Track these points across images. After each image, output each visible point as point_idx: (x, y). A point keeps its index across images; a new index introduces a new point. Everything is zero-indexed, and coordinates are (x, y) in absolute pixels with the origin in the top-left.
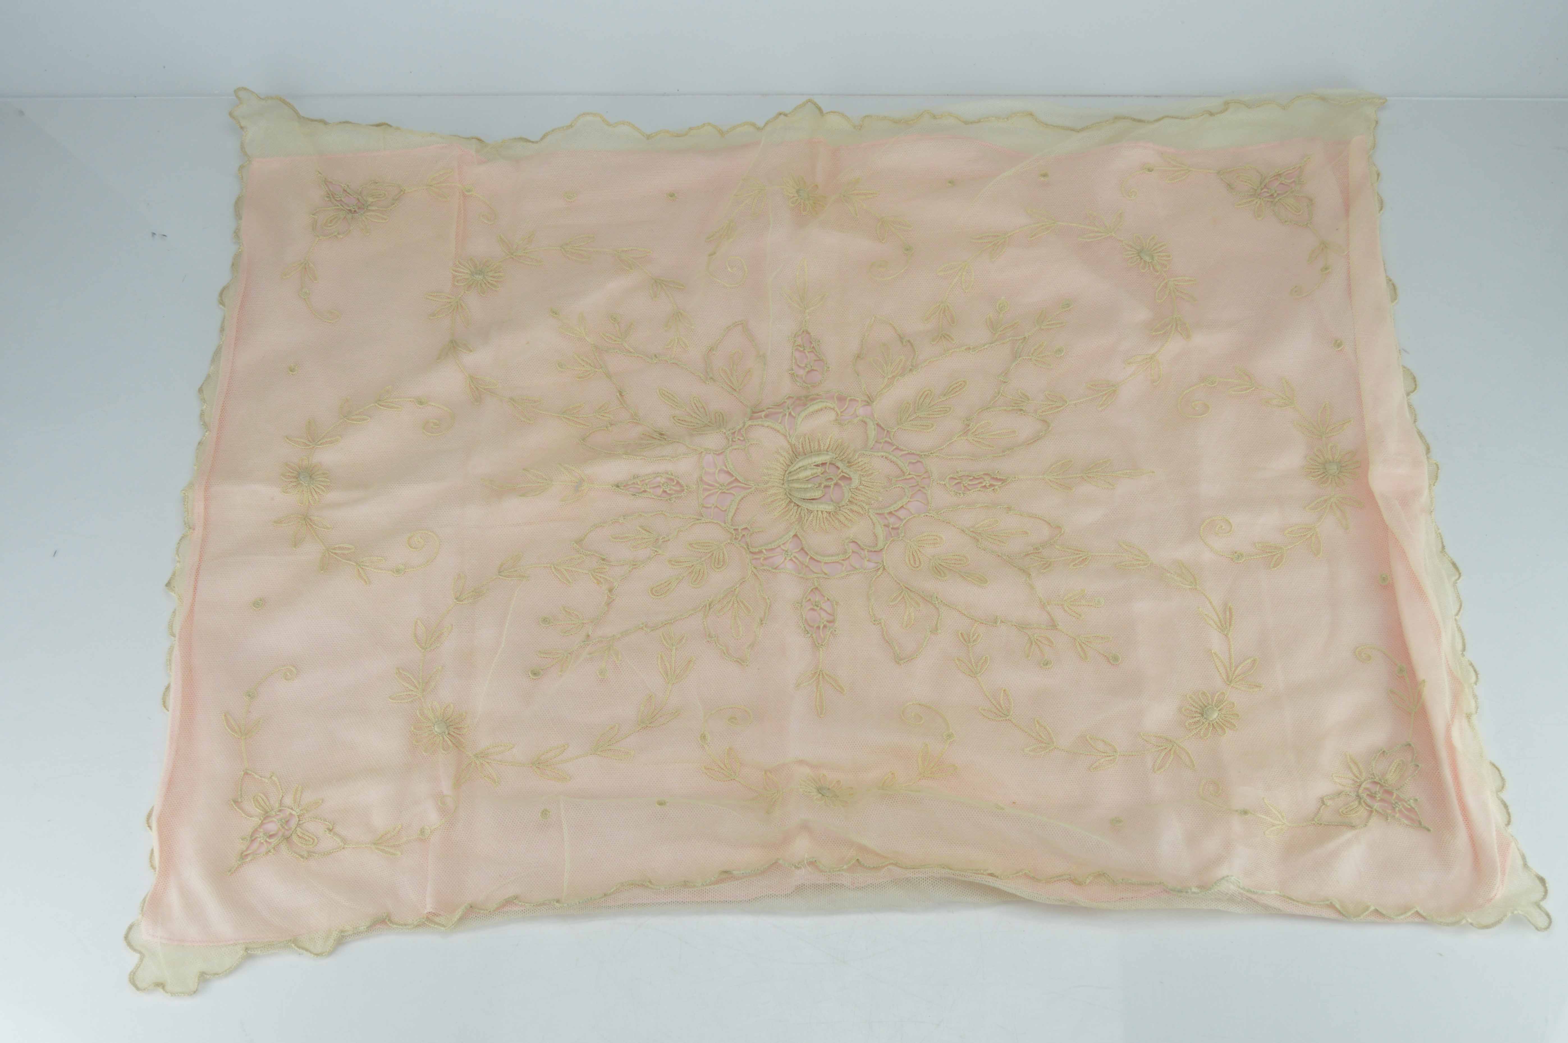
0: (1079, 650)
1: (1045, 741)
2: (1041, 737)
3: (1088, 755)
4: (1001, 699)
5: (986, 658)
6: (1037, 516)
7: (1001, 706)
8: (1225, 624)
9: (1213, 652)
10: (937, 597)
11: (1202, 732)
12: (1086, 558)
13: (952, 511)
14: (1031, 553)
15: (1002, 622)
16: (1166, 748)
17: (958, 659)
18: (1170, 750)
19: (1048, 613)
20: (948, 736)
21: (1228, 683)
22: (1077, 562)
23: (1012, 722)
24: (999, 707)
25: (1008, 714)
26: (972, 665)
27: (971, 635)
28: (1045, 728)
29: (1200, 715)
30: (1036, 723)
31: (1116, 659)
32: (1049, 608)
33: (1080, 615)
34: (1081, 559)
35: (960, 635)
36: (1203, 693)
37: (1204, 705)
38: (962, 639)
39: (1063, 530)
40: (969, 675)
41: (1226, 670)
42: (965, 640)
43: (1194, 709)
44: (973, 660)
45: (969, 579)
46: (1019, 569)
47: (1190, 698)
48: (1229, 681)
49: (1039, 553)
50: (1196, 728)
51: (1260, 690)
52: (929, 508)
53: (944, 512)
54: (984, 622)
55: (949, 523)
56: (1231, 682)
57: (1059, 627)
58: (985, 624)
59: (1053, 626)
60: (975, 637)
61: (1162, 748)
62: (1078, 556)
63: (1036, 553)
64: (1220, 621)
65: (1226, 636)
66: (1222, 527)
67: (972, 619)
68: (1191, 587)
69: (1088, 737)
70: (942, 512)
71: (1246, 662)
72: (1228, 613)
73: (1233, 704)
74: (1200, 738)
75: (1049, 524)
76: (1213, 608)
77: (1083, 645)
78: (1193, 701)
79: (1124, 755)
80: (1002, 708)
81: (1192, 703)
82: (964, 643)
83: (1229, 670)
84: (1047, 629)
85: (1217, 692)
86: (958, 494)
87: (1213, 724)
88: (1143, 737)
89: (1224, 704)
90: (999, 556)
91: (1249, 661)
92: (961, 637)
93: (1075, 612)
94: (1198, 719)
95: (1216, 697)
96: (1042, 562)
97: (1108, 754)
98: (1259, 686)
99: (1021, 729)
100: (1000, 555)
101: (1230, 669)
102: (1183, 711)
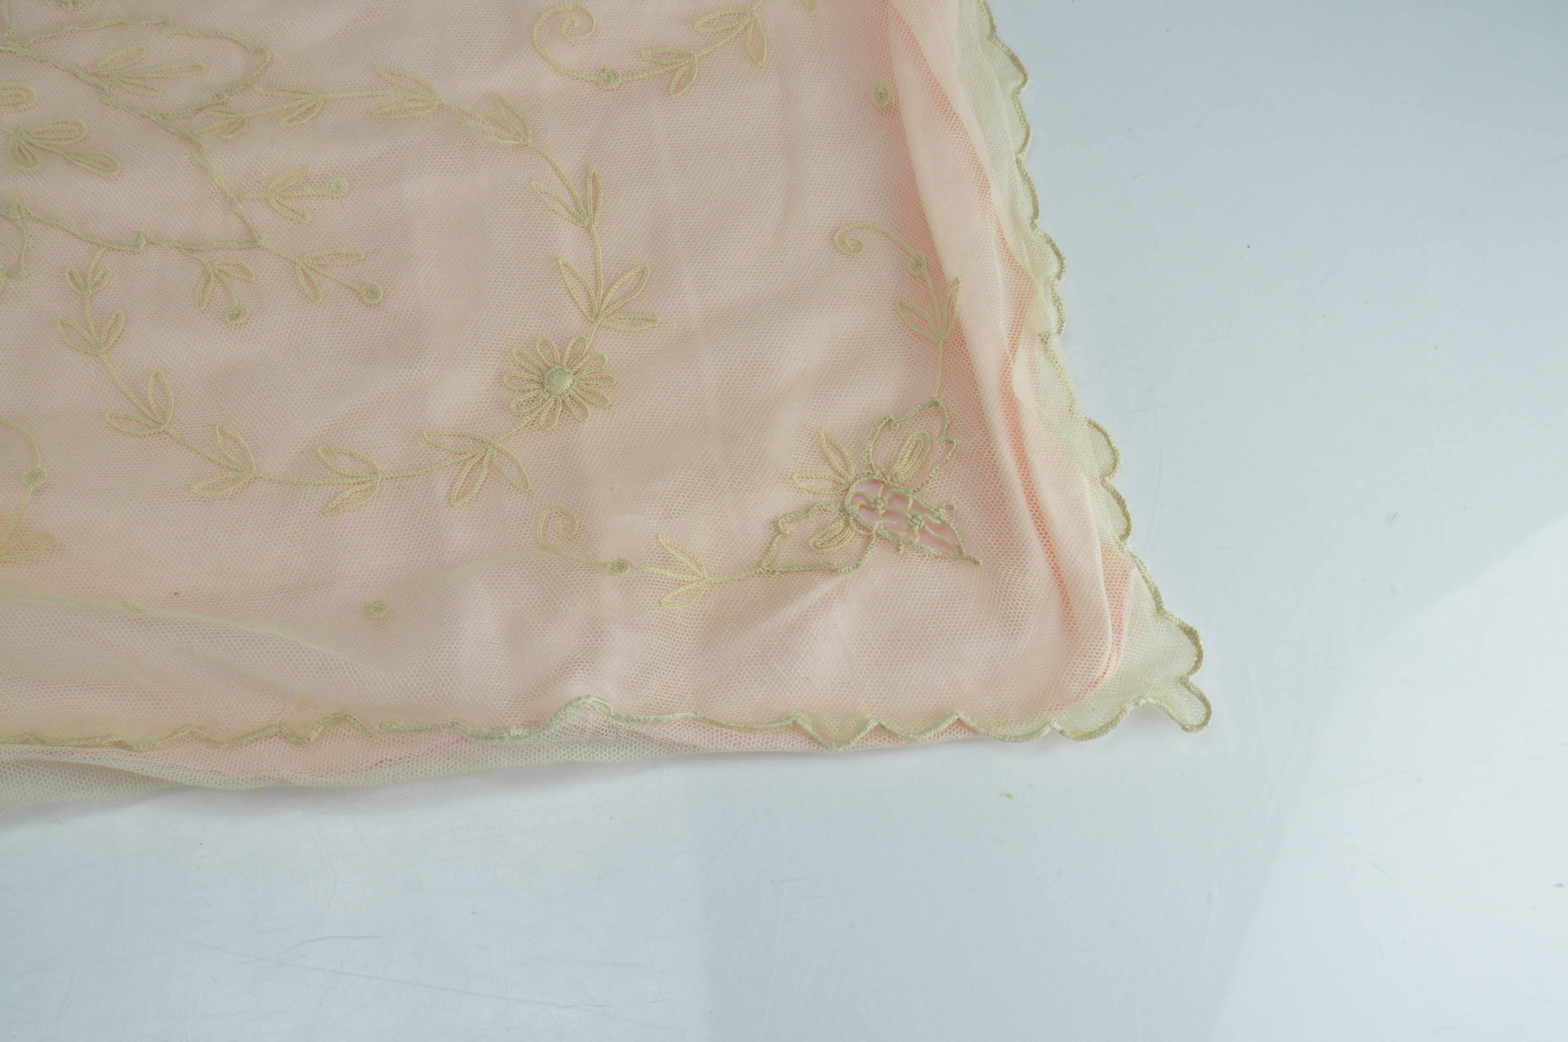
0: (302, 280)
1: (235, 466)
2: (229, 460)
3: (319, 485)
4: (149, 394)
5: (117, 315)
6: (219, 34)
7: (150, 408)
8: (586, 208)
9: (561, 262)
10: (19, 207)
11: (542, 419)
12: (314, 107)
13: (51, 38)
14: (209, 106)
15: (152, 243)
16: (473, 457)
17: (62, 324)
18: (482, 459)
19: (240, 217)
20: (33, 476)
21: (593, 320)
22: (295, 115)
23: (171, 437)
24: (145, 410)
25: (163, 421)
26: (90, 332)
27: (90, 275)
28: (236, 442)
29: (536, 386)
30: (218, 433)
31: (373, 293)
32: (241, 207)
33: (303, 216)
34: (303, 109)
35: (67, 276)
36: (545, 344)
37: (546, 365)
38: (71, 284)
39: (269, 56)
40: (86, 353)
41: (588, 294)
42: (77, 285)
43: (526, 376)
44: (91, 323)
45: (83, 165)
46: (182, 137)
47: (519, 354)
48: (593, 315)
49: (223, 104)
50: (531, 412)
51: (654, 327)
52: (7, 35)
53: (35, 42)
54: (116, 246)
55: (46, 62)
56: (596, 318)
57: (261, 243)
58: (119, 251)
59: (251, 242)
60: (98, 276)
61: (465, 457)
62: (297, 103)
63: (218, 104)
64: (576, 203)
65: (588, 229)
66: (573, 23)
67: (91, 243)
68: (518, 143)
69: (319, 451)
70: (32, 41)
71: (627, 277)
72: (590, 187)
73: (603, 358)
74: (539, 430)
75: (244, 47)
76: (562, 180)
77: (310, 273)
78: (526, 360)
79: (392, 478)
80: (151, 411)
81: (523, 364)
82: (76, 290)
83: (593, 293)
84: (240, 249)
85: (571, 338)
86: (64, 6)
87: (563, 402)
88: (428, 438)
89: (584, 360)
90: (143, 116)
91: (633, 273)
92: (69, 281)
93: (293, 210)
94: (533, 394)
95: (569, 349)
96: (227, 121)
97: (359, 480)
98: (652, 320)
99: (188, 447)
100: (146, 113)
101: (596, 293)
102: (505, 381)
